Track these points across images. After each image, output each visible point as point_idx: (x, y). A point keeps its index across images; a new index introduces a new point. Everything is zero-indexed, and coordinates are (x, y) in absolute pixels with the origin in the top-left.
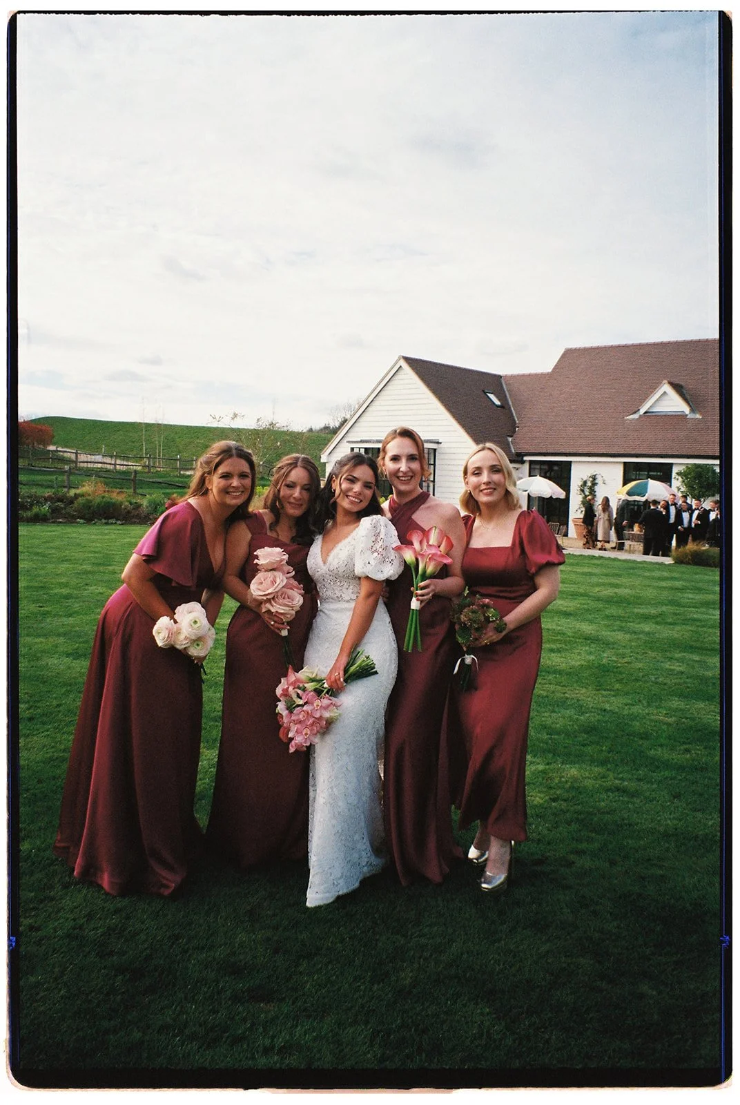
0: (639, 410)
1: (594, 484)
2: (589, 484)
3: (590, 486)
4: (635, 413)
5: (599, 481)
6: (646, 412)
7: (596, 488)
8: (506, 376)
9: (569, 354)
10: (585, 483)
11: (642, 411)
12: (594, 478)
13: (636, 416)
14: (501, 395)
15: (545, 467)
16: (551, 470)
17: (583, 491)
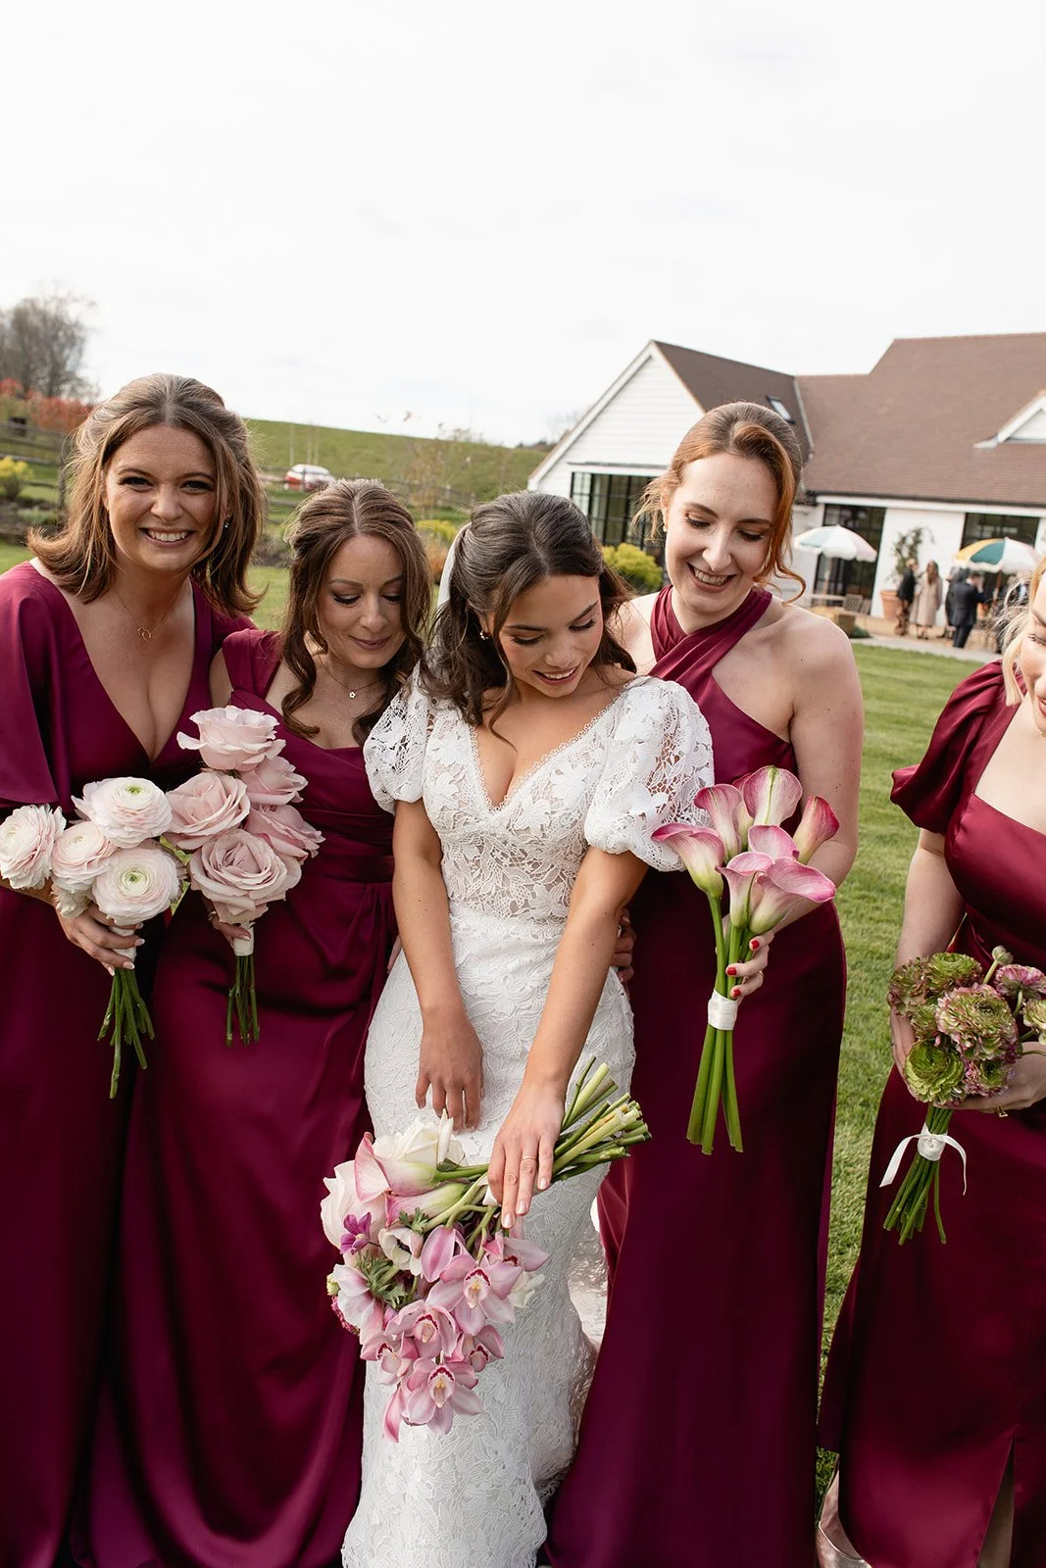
0: (996, 434)
1: (917, 541)
2: (910, 541)
3: (911, 545)
4: (990, 438)
5: (925, 537)
6: (1008, 439)
7: (920, 548)
8: (801, 378)
9: (899, 348)
10: (903, 540)
11: (1002, 436)
12: (918, 533)
13: (991, 444)
14: (792, 405)
15: (847, 513)
16: (854, 518)
17: (899, 551)
